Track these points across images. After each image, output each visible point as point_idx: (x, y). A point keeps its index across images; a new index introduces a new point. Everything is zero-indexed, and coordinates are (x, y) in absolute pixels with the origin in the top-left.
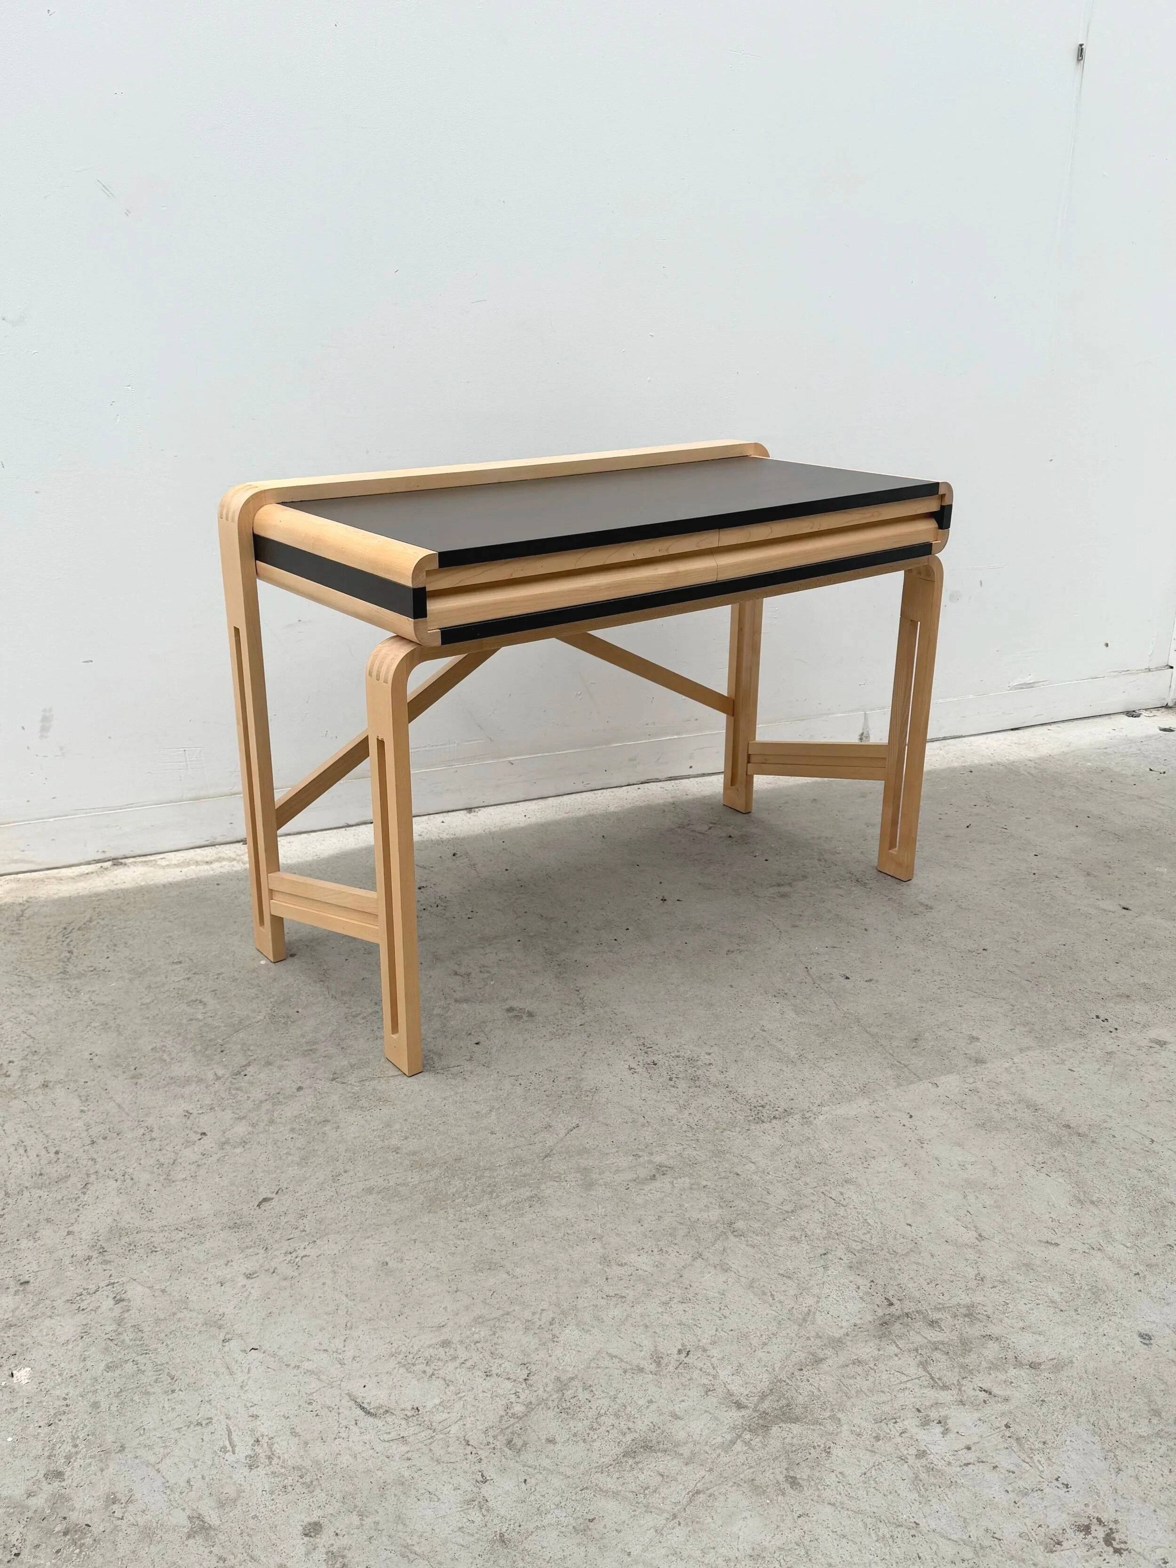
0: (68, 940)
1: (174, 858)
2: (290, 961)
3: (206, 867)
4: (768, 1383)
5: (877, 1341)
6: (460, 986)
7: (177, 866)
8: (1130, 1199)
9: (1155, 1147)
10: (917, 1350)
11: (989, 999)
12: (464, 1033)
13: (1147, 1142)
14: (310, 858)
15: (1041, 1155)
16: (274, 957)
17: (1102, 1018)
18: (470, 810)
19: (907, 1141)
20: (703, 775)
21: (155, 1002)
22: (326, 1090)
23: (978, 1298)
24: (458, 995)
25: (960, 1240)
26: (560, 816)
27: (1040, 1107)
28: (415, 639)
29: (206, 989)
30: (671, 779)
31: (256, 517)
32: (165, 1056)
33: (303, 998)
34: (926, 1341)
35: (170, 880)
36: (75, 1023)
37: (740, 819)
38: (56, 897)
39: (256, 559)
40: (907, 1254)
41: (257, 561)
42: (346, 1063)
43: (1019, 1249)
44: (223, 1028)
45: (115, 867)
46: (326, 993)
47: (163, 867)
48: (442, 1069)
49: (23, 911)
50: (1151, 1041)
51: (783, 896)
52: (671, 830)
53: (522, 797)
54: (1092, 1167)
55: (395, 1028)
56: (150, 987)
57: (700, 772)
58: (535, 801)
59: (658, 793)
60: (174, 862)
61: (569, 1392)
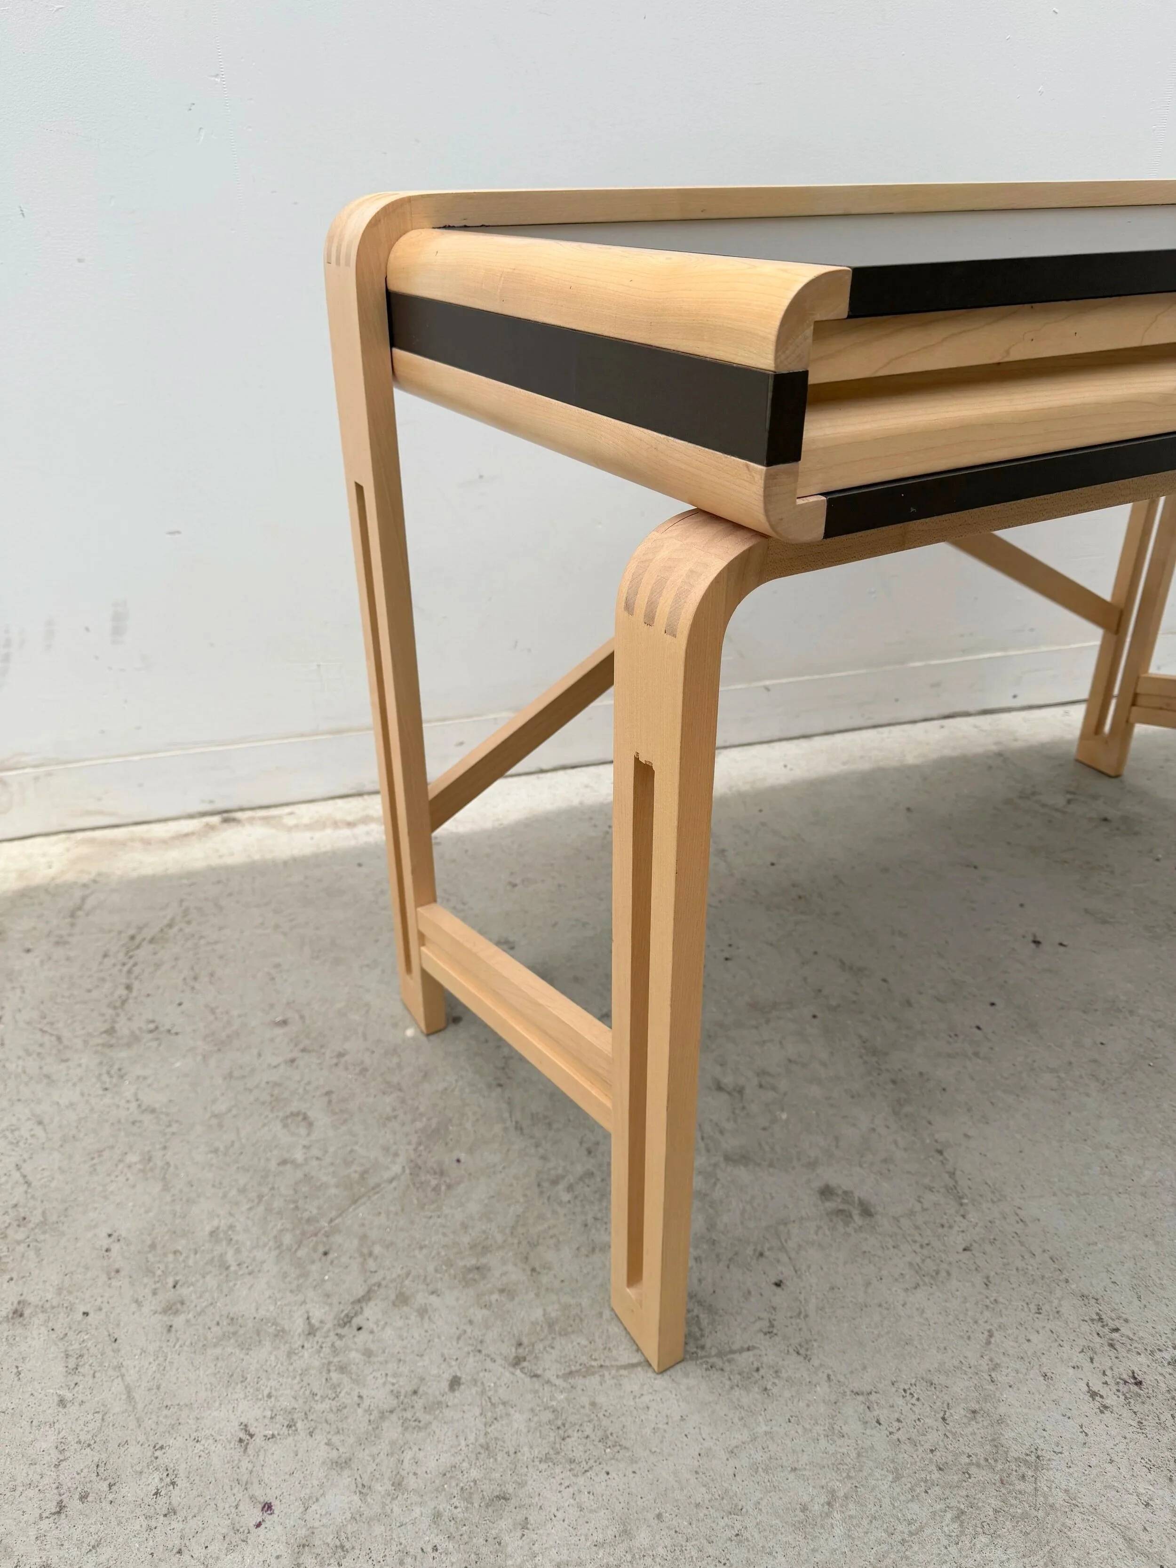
0: (131, 962)
1: (307, 813)
2: (452, 1028)
3: (346, 832)
6: (728, 1120)
7: (309, 827)
12: (749, 1251)
14: (488, 825)
16: (428, 1025)
21: (234, 1112)
22: (502, 1393)
24: (730, 1143)
26: (836, 768)
28: (764, 527)
29: (317, 1088)
30: (986, 712)
31: (392, 256)
32: (230, 1257)
33: (468, 1125)
35: (296, 852)
36: (100, 1152)
37: (1104, 787)
38: (134, 875)
39: (393, 344)
41: (397, 352)
42: (538, 1314)
44: (333, 1191)
45: (225, 825)
46: (506, 1115)
47: (290, 829)
48: (720, 1355)
49: (84, 899)
52: (1008, 802)
53: (777, 734)
55: (635, 1273)
56: (230, 1075)
58: (796, 742)
60: (306, 820)
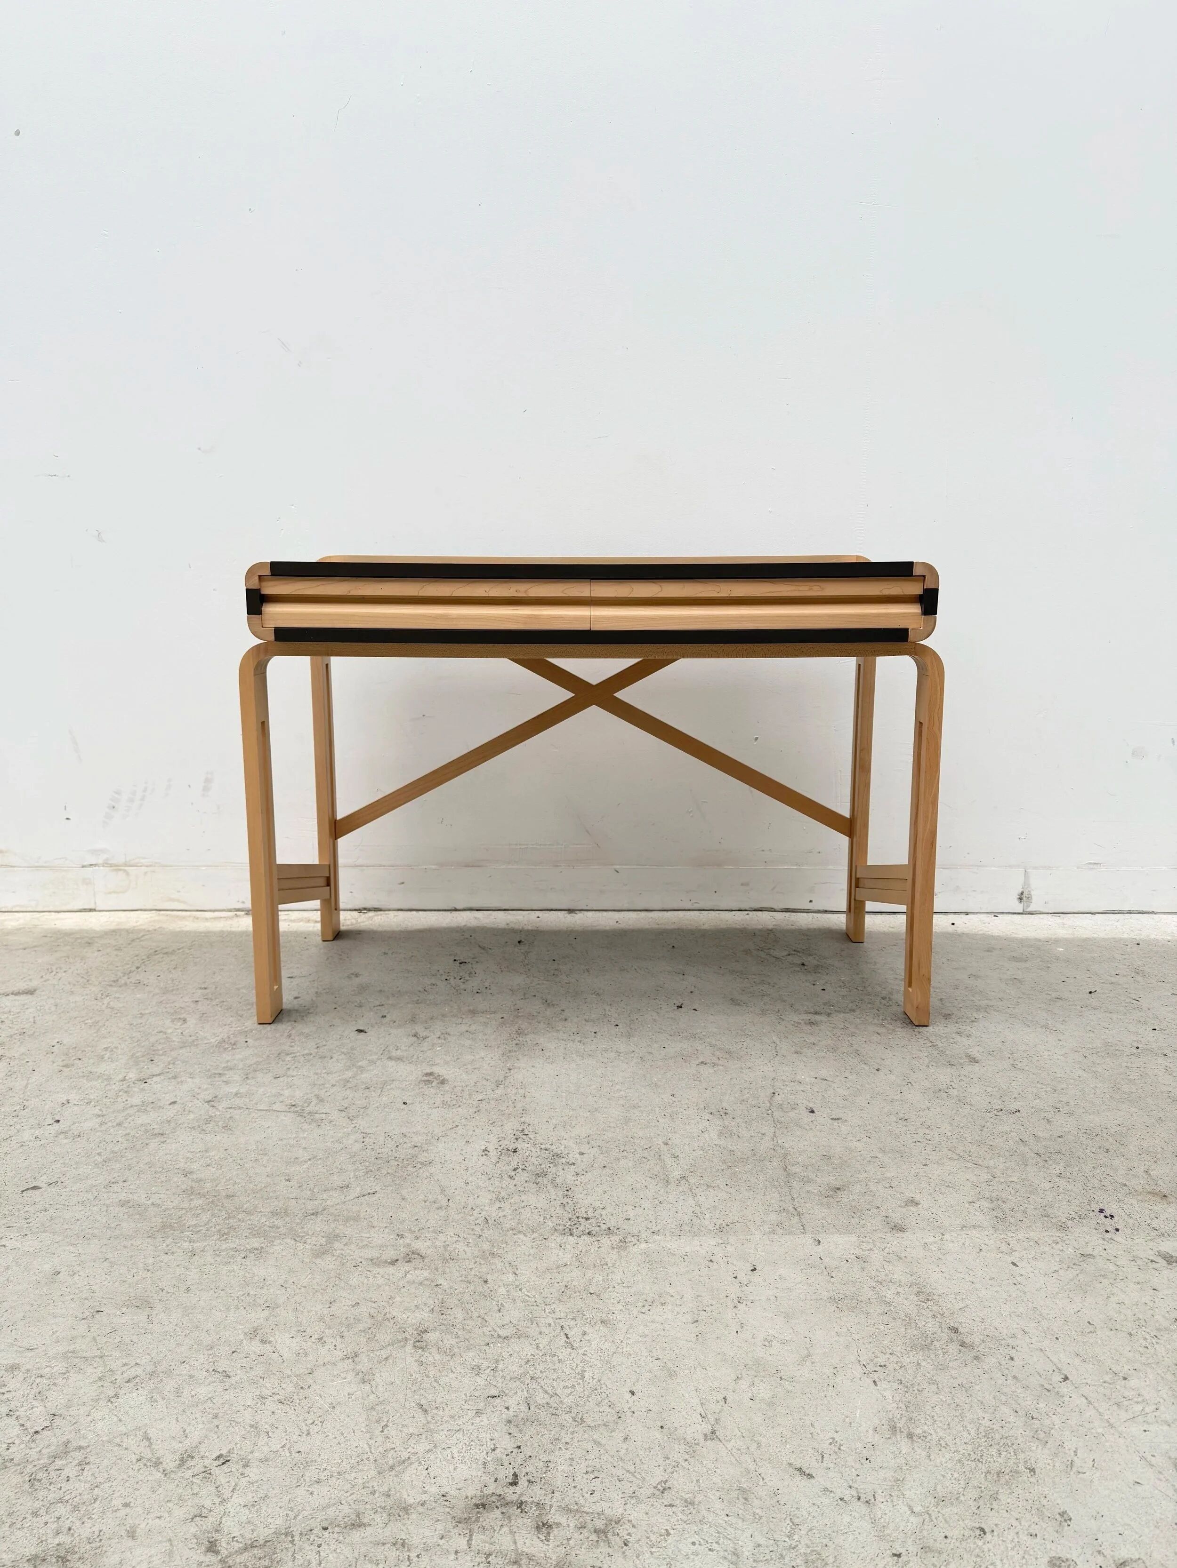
4: (273, 1531)
5: (450, 1526)
6: (406, 1047)
8: (970, 1448)
9: (1065, 1389)
10: (488, 1555)
11: (969, 1165)
13: (1058, 1377)
15: (888, 1356)
17: (1107, 1213)
18: (571, 911)
19: (723, 1295)
20: (826, 912)
22: (192, 1109)
23: (636, 1514)
24: (396, 1054)
25: (681, 1431)
27: (936, 1297)
30: (787, 910)
34: (513, 1547)
36: (76, 1018)
40: (595, 1428)
42: (235, 1090)
43: (752, 1467)
44: (175, 1043)
50: (1159, 1254)
51: (811, 1023)
52: (747, 951)
54: (947, 1390)
57: (821, 908)
59: (765, 920)
61: (61, 1463)
